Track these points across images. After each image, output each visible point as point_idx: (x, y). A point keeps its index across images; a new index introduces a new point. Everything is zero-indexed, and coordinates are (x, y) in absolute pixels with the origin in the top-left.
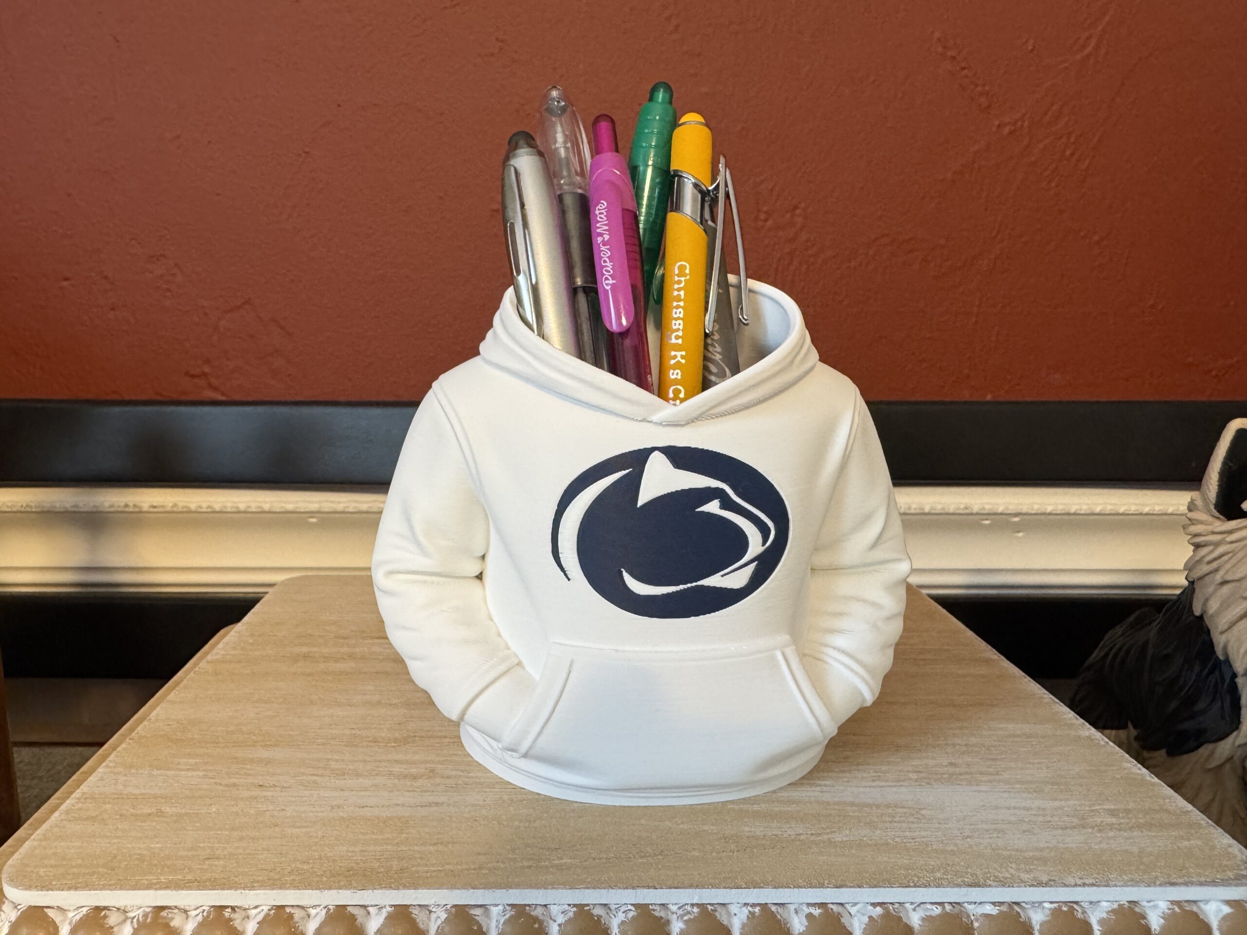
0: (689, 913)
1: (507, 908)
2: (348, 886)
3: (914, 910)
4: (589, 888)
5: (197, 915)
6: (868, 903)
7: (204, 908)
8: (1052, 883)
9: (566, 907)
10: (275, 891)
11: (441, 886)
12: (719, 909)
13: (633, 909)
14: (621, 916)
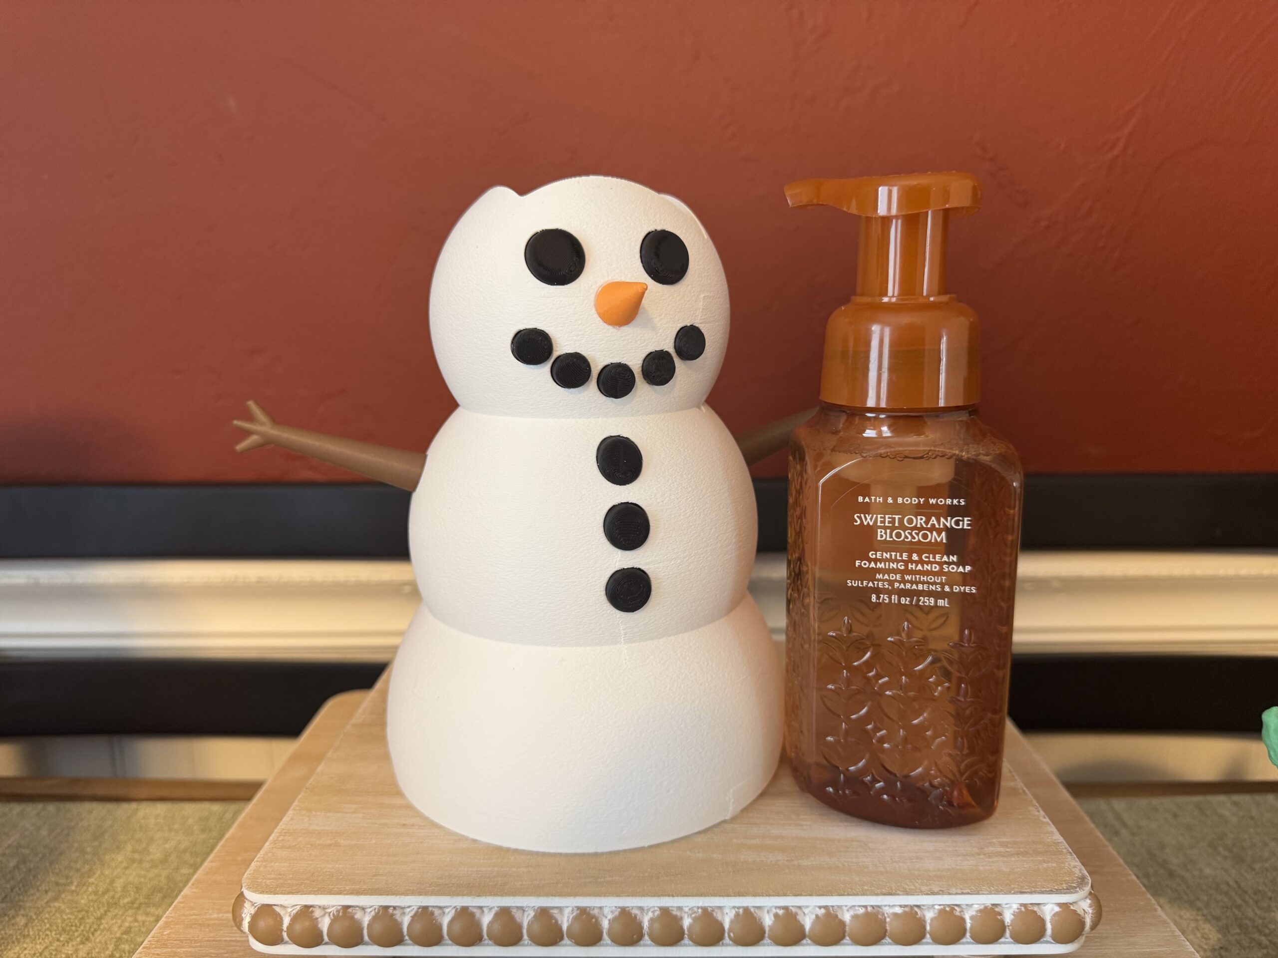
0: (695, 912)
1: (575, 909)
2: (469, 894)
3: (848, 910)
4: (628, 896)
5: (371, 911)
6: (816, 906)
7: (375, 907)
8: (941, 892)
9: (614, 908)
10: (421, 897)
11: (530, 895)
12: (716, 910)
13: (658, 910)
14: (650, 915)
